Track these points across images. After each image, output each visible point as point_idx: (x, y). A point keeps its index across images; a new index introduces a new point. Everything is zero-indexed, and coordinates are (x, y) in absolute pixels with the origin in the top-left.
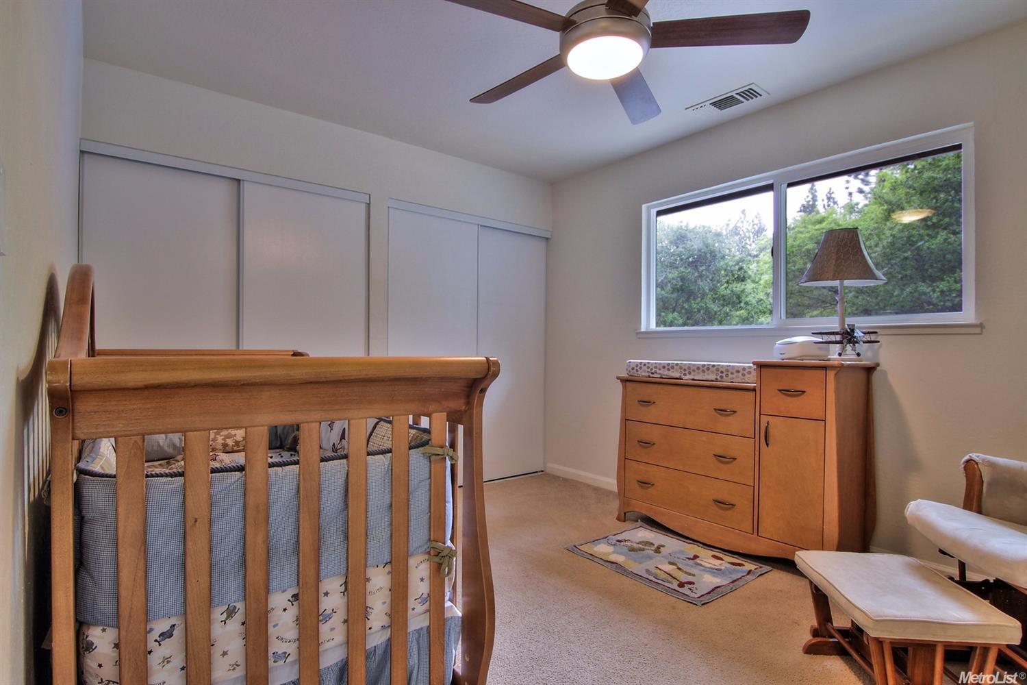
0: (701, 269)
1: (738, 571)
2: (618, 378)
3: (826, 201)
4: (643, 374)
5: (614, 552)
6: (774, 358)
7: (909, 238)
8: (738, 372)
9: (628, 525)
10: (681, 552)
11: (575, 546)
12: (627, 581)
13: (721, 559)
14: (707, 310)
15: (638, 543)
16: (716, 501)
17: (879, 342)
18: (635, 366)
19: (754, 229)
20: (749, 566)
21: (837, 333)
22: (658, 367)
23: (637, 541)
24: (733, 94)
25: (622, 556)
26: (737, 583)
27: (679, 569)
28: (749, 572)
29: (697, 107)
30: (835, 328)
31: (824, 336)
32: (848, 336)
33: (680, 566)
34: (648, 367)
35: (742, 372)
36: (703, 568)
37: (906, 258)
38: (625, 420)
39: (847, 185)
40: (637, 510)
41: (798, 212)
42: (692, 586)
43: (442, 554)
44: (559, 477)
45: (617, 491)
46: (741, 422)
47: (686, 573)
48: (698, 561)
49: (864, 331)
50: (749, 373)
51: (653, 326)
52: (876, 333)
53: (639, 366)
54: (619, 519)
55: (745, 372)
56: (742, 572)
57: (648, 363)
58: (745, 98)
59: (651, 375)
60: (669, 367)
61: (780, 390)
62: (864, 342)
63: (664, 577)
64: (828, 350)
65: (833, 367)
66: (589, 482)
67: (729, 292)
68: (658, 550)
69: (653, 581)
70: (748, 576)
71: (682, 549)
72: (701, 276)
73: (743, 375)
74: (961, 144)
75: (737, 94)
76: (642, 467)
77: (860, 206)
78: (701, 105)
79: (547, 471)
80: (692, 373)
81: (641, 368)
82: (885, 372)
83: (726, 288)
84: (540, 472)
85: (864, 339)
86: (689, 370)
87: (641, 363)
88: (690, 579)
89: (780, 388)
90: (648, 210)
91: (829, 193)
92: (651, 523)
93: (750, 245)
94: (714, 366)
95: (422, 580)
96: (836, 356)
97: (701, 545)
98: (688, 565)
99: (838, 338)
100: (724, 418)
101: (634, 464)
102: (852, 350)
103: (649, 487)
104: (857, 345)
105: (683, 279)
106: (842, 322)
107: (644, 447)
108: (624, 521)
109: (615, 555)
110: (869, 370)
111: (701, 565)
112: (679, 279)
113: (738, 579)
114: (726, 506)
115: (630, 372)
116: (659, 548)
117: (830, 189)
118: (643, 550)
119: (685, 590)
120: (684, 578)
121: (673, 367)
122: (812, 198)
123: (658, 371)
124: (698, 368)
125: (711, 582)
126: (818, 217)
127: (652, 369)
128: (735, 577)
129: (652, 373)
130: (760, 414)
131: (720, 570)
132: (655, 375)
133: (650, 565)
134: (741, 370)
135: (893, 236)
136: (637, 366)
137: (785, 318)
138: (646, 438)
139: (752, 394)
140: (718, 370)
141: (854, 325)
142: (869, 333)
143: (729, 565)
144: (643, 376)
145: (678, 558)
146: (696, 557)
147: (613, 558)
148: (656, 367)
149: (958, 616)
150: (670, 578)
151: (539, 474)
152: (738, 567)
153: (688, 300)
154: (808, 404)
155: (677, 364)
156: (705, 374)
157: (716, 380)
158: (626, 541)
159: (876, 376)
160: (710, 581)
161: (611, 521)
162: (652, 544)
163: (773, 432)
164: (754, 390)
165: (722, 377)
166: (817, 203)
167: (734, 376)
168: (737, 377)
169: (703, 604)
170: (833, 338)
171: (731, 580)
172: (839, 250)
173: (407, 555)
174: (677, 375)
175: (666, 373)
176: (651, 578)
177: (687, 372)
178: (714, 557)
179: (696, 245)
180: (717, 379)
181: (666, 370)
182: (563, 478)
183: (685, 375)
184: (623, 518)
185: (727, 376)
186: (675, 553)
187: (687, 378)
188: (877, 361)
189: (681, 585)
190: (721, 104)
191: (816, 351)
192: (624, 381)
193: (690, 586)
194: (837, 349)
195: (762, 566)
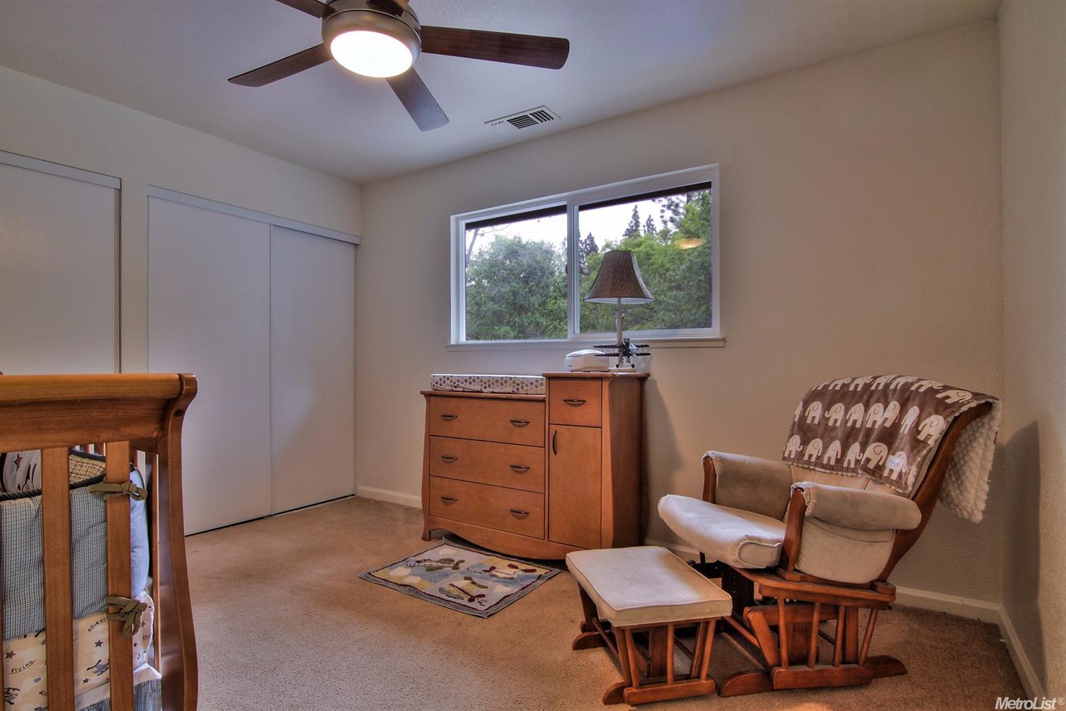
0: (531, 284)
1: (528, 578)
2: (422, 393)
3: (646, 228)
4: (446, 388)
5: (410, 575)
6: (564, 370)
7: (702, 263)
8: (532, 384)
9: (433, 543)
10: (479, 565)
11: (370, 574)
12: (416, 603)
13: (516, 567)
14: (537, 324)
15: (438, 562)
16: (512, 511)
17: (649, 354)
18: (438, 380)
19: (587, 248)
20: (541, 571)
21: (615, 347)
22: (461, 380)
23: (438, 560)
24: (527, 114)
25: (417, 577)
26: (525, 589)
27: (473, 583)
28: (540, 577)
29: (496, 122)
30: (613, 342)
31: (604, 349)
32: (624, 350)
33: (474, 580)
34: (451, 381)
35: (535, 384)
36: (496, 579)
37: (700, 281)
38: (430, 436)
39: (662, 214)
40: (441, 527)
41: (624, 235)
42: (482, 599)
43: (125, 610)
44: (371, 500)
45: (422, 508)
46: (534, 433)
47: (479, 586)
48: (493, 572)
49: (637, 344)
50: (542, 385)
51: (463, 339)
52: (648, 346)
53: (443, 380)
54: (424, 538)
55: (538, 384)
56: (533, 578)
57: (452, 377)
58: (539, 119)
59: (454, 389)
60: (471, 380)
61: (565, 401)
62: (638, 355)
63: (456, 593)
64: (608, 362)
65: (607, 378)
66: (401, 502)
67: (557, 307)
68: (456, 567)
69: (445, 600)
70: (538, 581)
71: (481, 562)
72: (531, 291)
73: (537, 387)
74: (710, 182)
75: (531, 114)
76: (445, 483)
77: (671, 233)
78: (499, 121)
79: (359, 494)
80: (492, 386)
81: (444, 382)
82: (655, 382)
83: (554, 304)
84: (350, 496)
85: (638, 352)
86: (488, 383)
87: (444, 377)
88: (483, 591)
89: (566, 399)
90: (457, 222)
91: (648, 219)
92: (456, 539)
93: (584, 263)
94: (511, 378)
95: (99, 644)
96: (615, 368)
97: (500, 556)
98: (483, 578)
99: (616, 351)
100: (517, 429)
101: (438, 481)
102: (627, 362)
103: (453, 503)
104: (631, 357)
105: (515, 293)
106: (620, 336)
107: (447, 463)
108: (430, 540)
109: (411, 577)
110: (642, 379)
111: (495, 576)
112: (510, 293)
113: (528, 586)
114: (520, 515)
115: (434, 386)
116: (457, 564)
117: (650, 216)
118: (442, 568)
119: (475, 605)
120: (475, 591)
121: (474, 381)
122: (635, 224)
123: (460, 385)
124: (497, 381)
125: (502, 592)
126: (637, 241)
127: (455, 383)
128: (525, 583)
129: (455, 387)
130: (549, 424)
131: (512, 578)
132: (458, 389)
133: (445, 584)
134: (534, 382)
135: (691, 261)
136: (441, 380)
137: (579, 332)
138: (448, 454)
139: (543, 404)
140: (514, 382)
141: (629, 339)
142: (642, 346)
143: (521, 573)
144: (446, 390)
145: (475, 572)
146: (493, 568)
147: (407, 581)
148: (458, 381)
149: (684, 597)
150: (462, 594)
151: (349, 498)
152: (531, 573)
153: (519, 314)
154: (588, 413)
155: (478, 378)
156: (504, 386)
157: (513, 393)
158: (425, 560)
159: (648, 384)
160: (501, 590)
161: (416, 541)
162: (453, 561)
163: (560, 441)
164: (543, 401)
165: (518, 389)
166: (639, 229)
167: (528, 388)
168: (531, 389)
169: (488, 616)
170: (611, 351)
171: (521, 587)
172: (615, 269)
173: (72, 616)
174: (478, 388)
175: (467, 386)
176: (444, 596)
177: (487, 385)
178: (511, 566)
179: (525, 261)
180: (513, 391)
181: (468, 383)
182: (373, 500)
183: (485, 388)
184: (428, 537)
185: (522, 388)
186: (474, 566)
187: (487, 392)
188: (648, 372)
189: (472, 599)
190: (520, 121)
191: (597, 363)
192: (428, 395)
193: (480, 599)
194: (616, 361)
195: (552, 569)
